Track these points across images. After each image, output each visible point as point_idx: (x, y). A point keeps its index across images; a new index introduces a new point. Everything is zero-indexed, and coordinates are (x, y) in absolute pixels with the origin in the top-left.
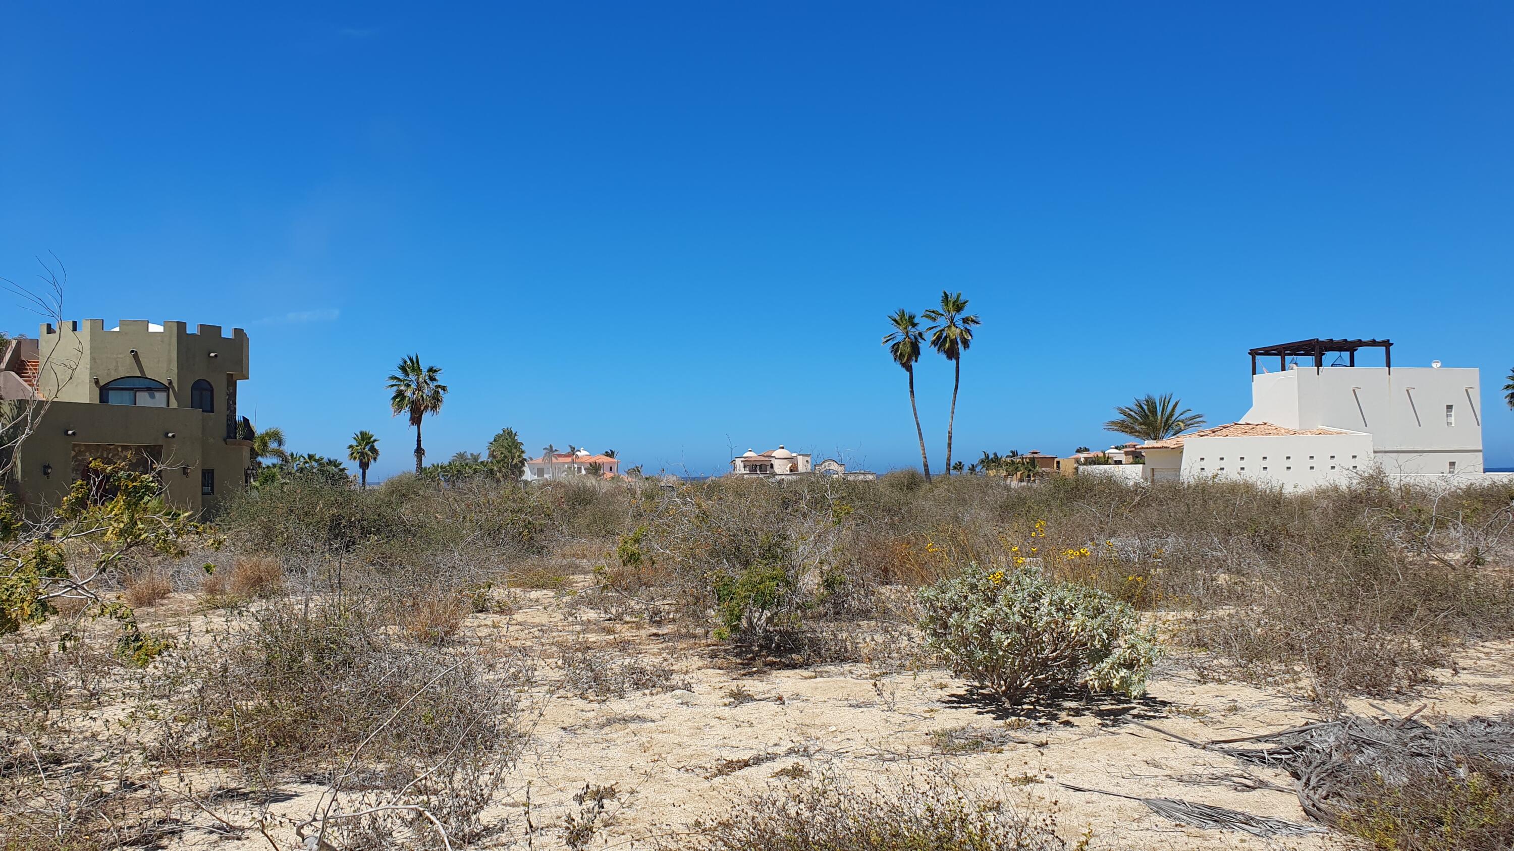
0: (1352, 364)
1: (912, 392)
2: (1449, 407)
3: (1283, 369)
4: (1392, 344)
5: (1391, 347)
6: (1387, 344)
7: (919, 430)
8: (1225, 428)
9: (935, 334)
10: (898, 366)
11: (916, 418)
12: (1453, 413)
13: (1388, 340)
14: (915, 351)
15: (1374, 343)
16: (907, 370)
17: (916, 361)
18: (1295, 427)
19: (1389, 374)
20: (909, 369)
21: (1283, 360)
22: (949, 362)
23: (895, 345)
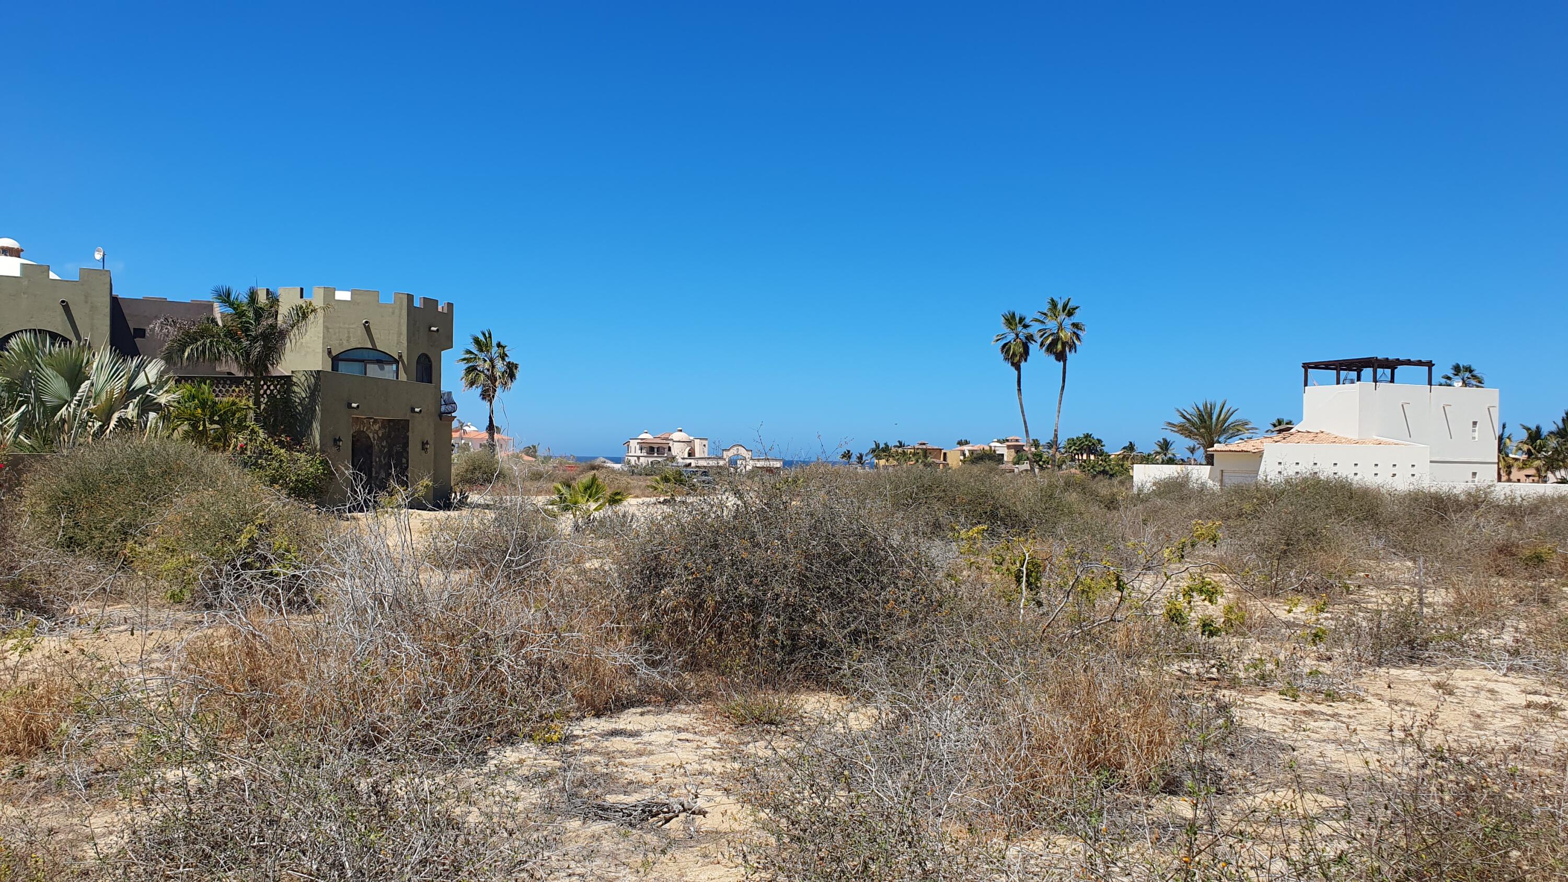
0: (1392, 381)
1: (1019, 390)
2: (1475, 423)
3: (1338, 383)
4: (1434, 365)
5: (1433, 368)
6: (1430, 365)
7: (1026, 427)
10: (1006, 364)
11: (1023, 416)
12: (1477, 429)
13: (1431, 361)
14: (1025, 351)
15: (1420, 363)
16: (1016, 369)
17: (1026, 361)
18: (1356, 437)
19: (1430, 392)
20: (1018, 368)
21: (1338, 375)
22: (1057, 363)
23: (1006, 344)
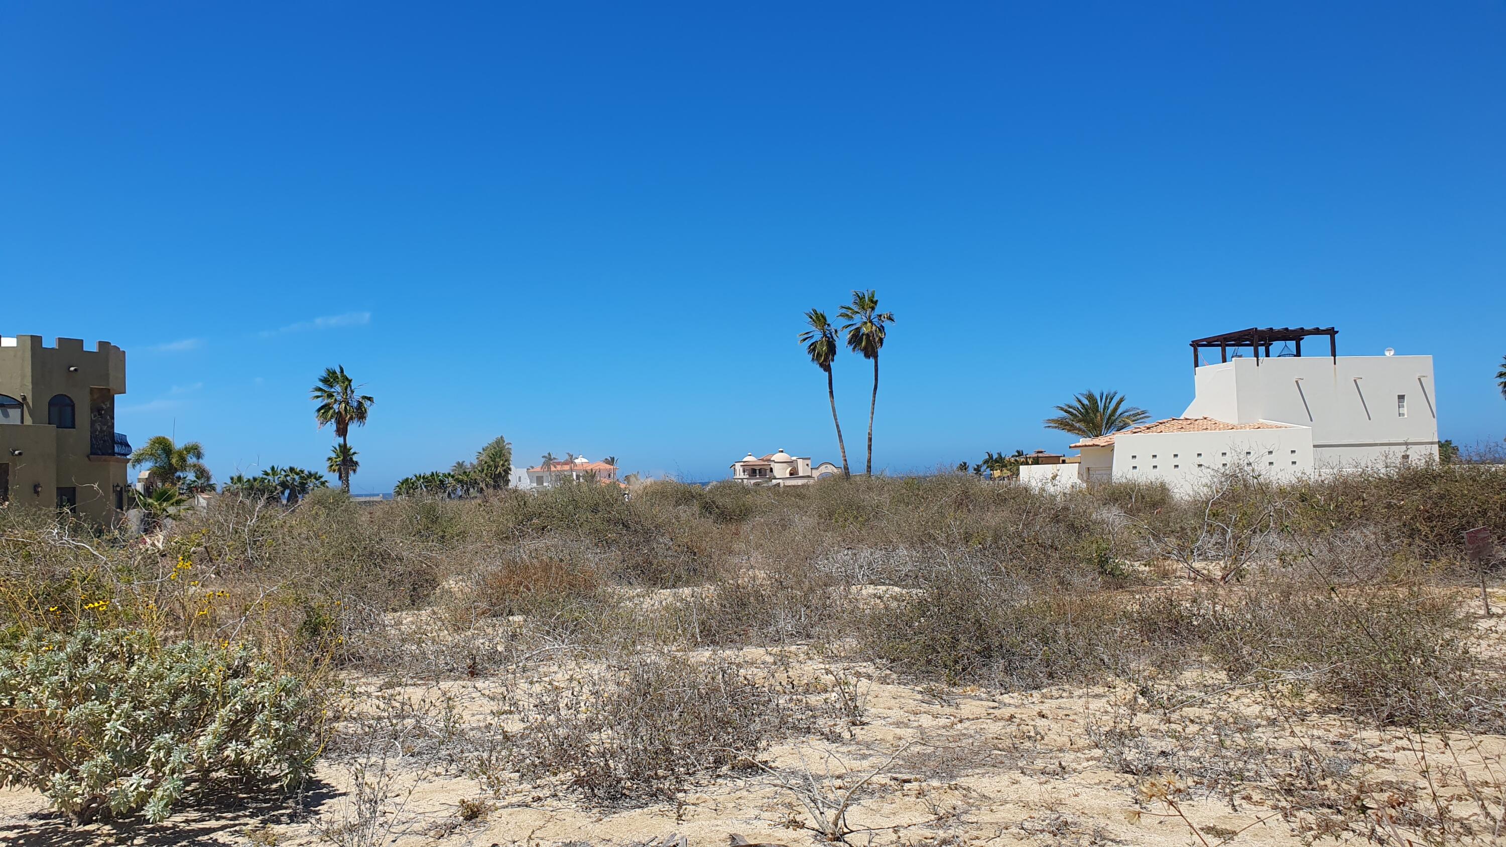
0: (1298, 354)
1: (831, 392)
2: (1401, 398)
3: (1224, 360)
4: (1337, 332)
5: (1336, 336)
6: (1332, 332)
7: (839, 432)
8: (1161, 423)
9: (850, 332)
10: (816, 366)
11: (836, 419)
12: (1405, 404)
13: (1333, 328)
14: (832, 349)
15: (1317, 331)
16: (825, 370)
17: (833, 360)
18: (1235, 422)
19: (1335, 363)
20: (828, 369)
21: (1224, 351)
22: (867, 360)
23: (812, 344)
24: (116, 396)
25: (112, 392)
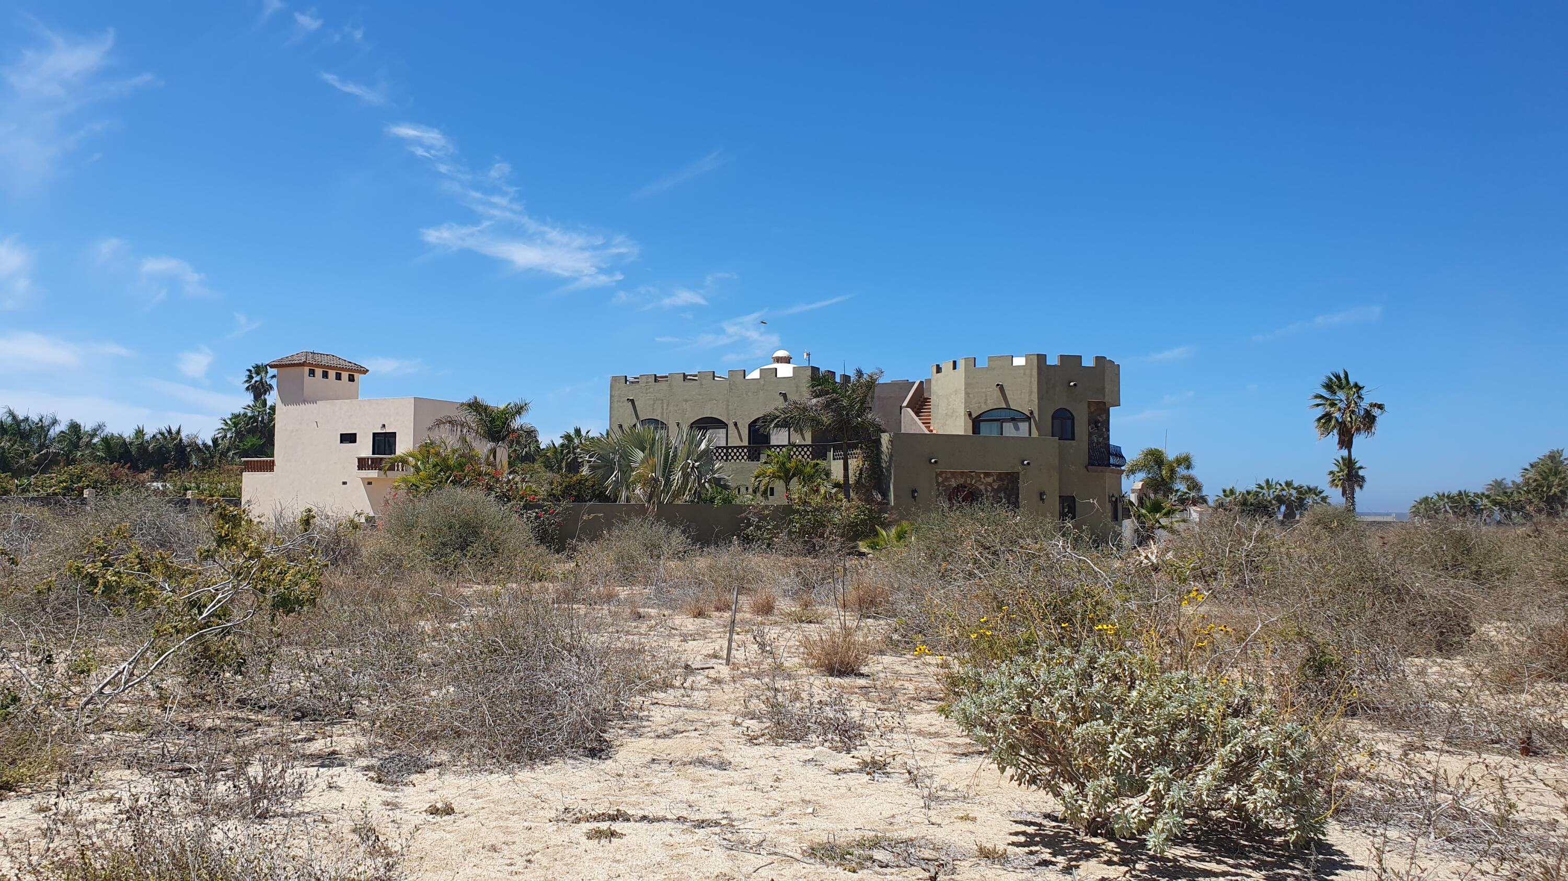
24: (1111, 409)
25: (1107, 406)
